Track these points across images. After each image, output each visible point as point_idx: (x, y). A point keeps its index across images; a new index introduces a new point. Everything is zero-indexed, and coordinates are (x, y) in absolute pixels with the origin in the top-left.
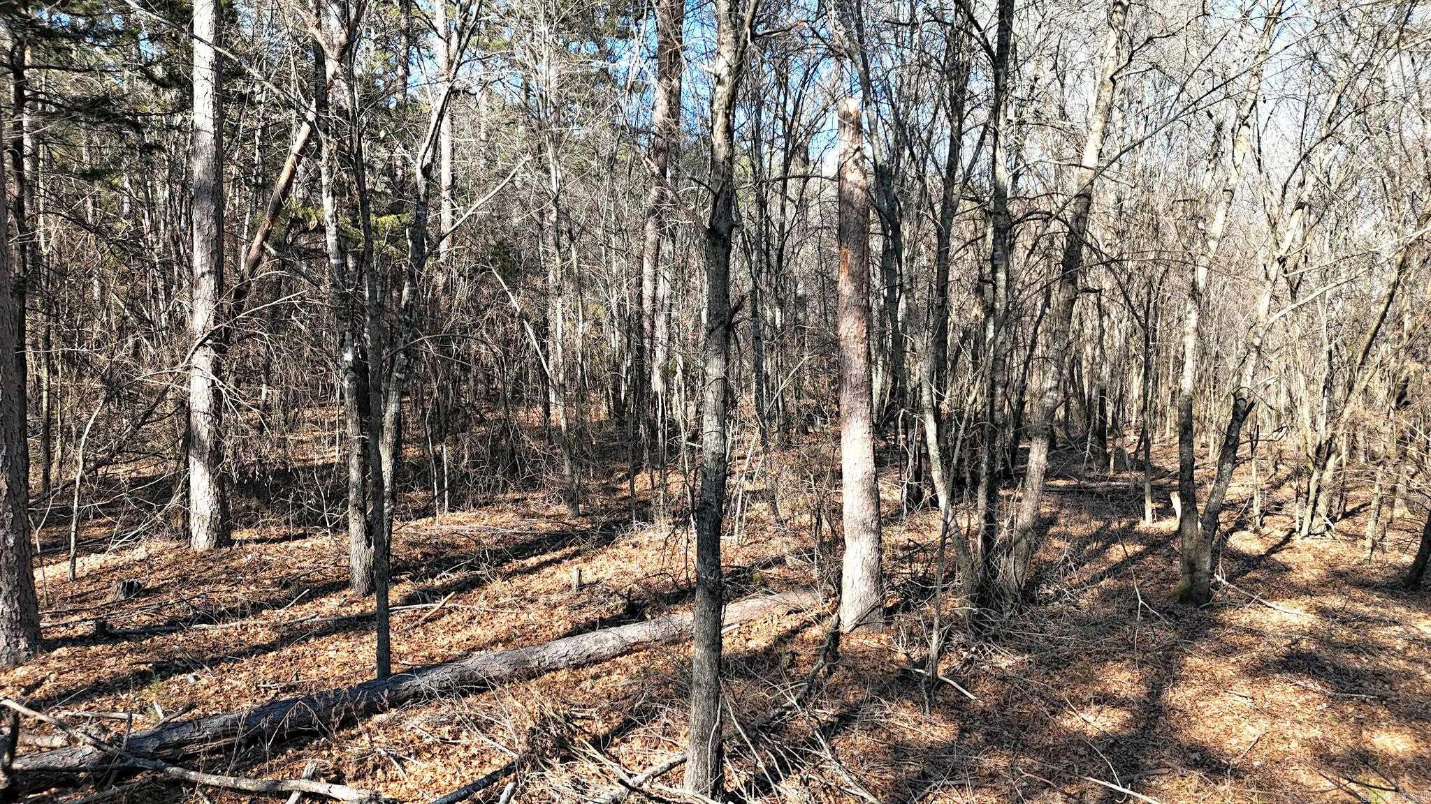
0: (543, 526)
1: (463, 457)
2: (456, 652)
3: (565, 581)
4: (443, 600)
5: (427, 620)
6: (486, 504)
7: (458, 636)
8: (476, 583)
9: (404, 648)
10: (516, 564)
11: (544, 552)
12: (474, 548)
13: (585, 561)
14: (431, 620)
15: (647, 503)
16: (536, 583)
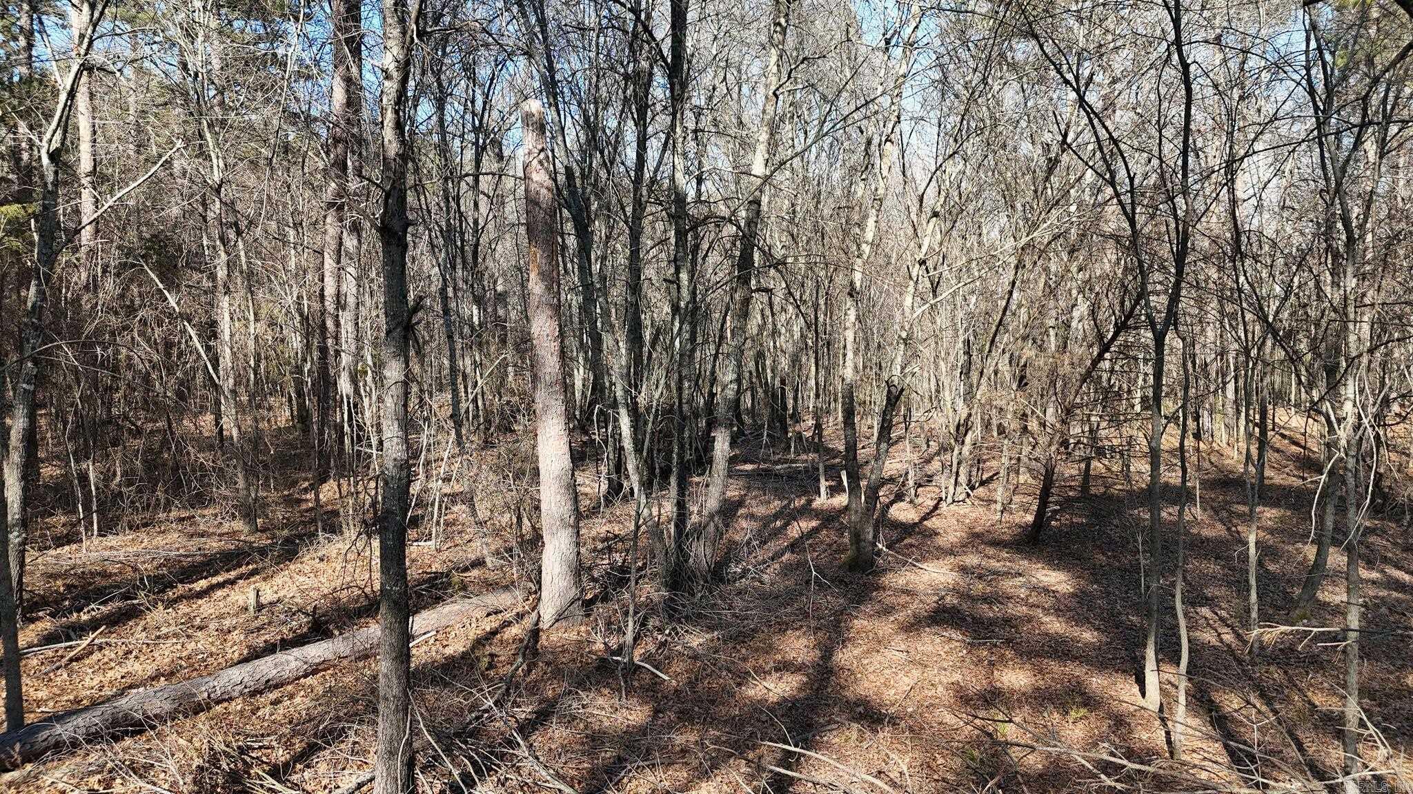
0: (214, 545)
1: (115, 474)
2: (107, 692)
3: (241, 603)
4: (92, 636)
5: (71, 660)
6: (146, 525)
7: (110, 674)
8: (133, 613)
9: (43, 694)
10: (181, 589)
11: (216, 573)
12: (129, 574)
13: (265, 579)
14: (77, 659)
15: (335, 513)
16: (205, 607)
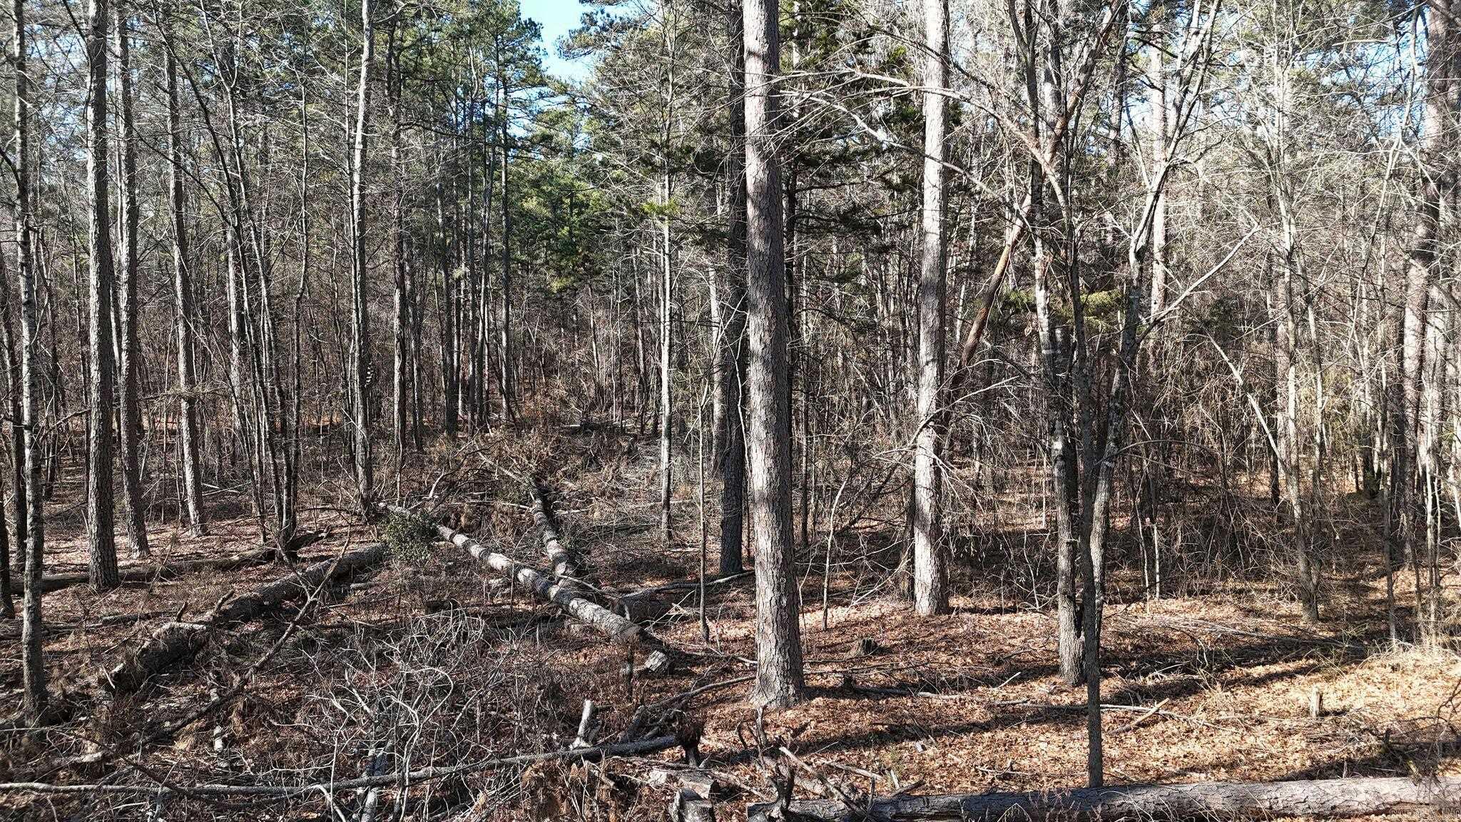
0: (1270, 627)
1: (1176, 539)
2: (1171, 768)
3: (1302, 702)
4: (1157, 706)
5: (1139, 725)
6: (1203, 592)
7: (1174, 749)
8: (1192, 689)
9: (1115, 753)
10: (1239, 671)
11: (1274, 662)
12: (1189, 645)
13: (1328, 679)
14: (1143, 725)
15: (1409, 611)
16: (1264, 699)
